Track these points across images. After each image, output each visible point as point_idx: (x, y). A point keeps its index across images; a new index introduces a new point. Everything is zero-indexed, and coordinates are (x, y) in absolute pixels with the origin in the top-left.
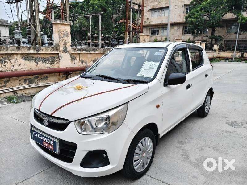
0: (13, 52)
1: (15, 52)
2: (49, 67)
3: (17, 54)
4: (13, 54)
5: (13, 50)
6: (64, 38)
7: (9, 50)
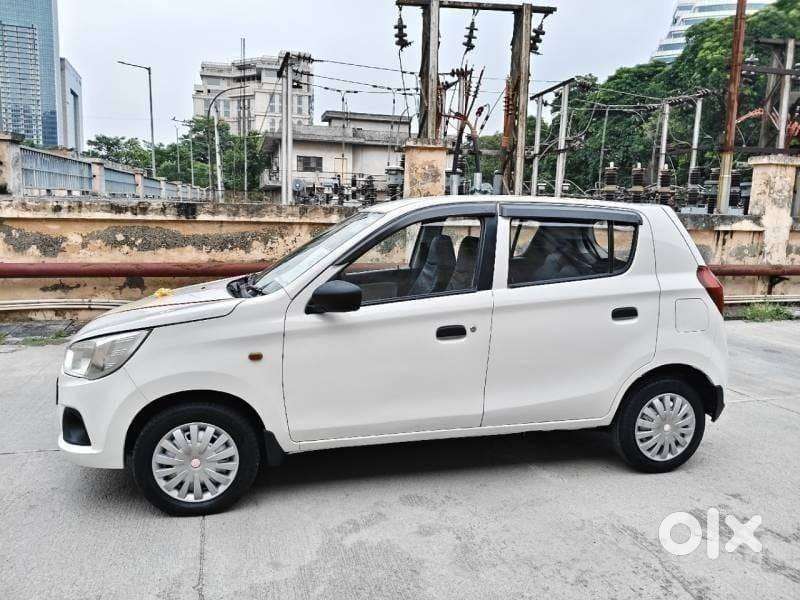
0: (290, 219)
1: (296, 220)
2: (378, 260)
3: (301, 224)
4: (291, 224)
5: (293, 215)
6: (426, 186)
7: (283, 215)
